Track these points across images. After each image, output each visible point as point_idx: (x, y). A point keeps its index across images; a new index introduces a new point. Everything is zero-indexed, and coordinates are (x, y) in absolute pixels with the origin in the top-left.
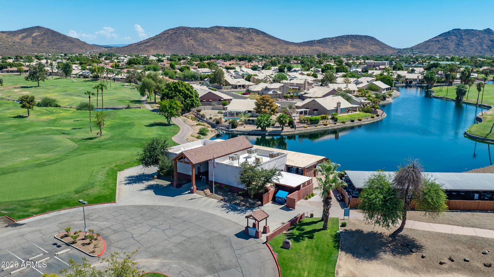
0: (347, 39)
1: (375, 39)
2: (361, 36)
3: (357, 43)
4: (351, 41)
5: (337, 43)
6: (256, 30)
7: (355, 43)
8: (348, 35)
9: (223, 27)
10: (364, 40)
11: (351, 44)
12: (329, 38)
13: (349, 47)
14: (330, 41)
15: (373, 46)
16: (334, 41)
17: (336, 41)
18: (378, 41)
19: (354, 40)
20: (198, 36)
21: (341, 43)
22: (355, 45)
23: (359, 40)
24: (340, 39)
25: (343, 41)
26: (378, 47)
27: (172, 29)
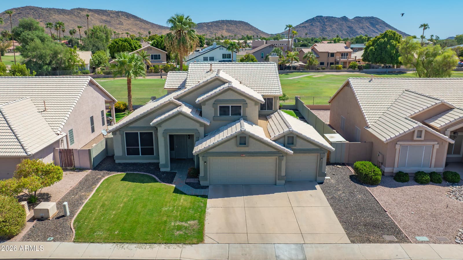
0: (223, 24)
1: (249, 24)
2: (236, 21)
3: (232, 28)
4: (227, 26)
5: (213, 28)
6: (127, 13)
7: (230, 28)
8: (223, 20)
9: (87, 9)
10: (239, 25)
11: (226, 29)
12: (204, 23)
13: (224, 32)
14: (205, 25)
15: (248, 31)
16: (210, 26)
17: (211, 26)
18: (251, 26)
19: (229, 25)
20: (51, 18)
21: (217, 28)
22: (230, 30)
23: (233, 25)
24: (215, 24)
25: (219, 26)
26: (252, 32)
27: (16, 9)
